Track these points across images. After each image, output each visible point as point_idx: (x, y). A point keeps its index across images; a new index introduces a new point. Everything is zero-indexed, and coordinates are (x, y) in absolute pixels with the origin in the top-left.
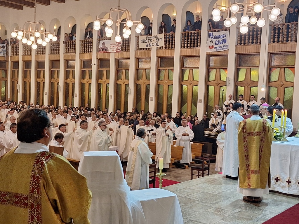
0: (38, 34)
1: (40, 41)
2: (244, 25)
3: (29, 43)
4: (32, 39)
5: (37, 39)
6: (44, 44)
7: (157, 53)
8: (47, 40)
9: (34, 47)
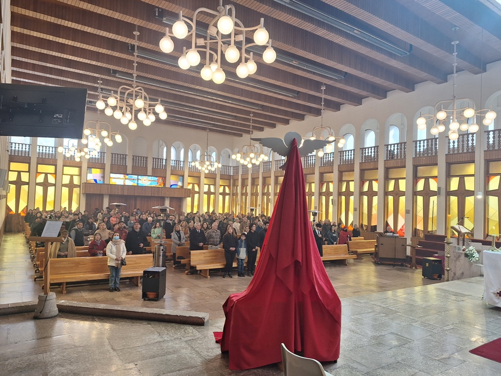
0: (252, 155)
1: (254, 161)
2: (454, 132)
3: (246, 163)
4: (248, 159)
5: (251, 159)
6: (258, 163)
7: (360, 166)
8: (260, 160)
9: (250, 166)
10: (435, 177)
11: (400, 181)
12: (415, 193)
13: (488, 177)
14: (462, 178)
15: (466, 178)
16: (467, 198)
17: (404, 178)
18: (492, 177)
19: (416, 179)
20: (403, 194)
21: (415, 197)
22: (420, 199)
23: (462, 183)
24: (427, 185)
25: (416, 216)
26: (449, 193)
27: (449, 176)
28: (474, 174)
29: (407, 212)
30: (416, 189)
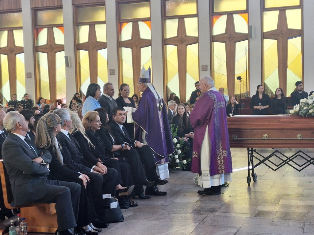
10: (60, 26)
11: (15, 32)
12: (37, 49)
13: (120, 23)
14: (92, 25)
15: (96, 26)
16: (99, 51)
17: (21, 28)
18: (125, 24)
19: (36, 28)
20: (20, 50)
21: (36, 53)
22: (43, 58)
23: (92, 33)
24: (51, 36)
25: (40, 80)
26: (78, 47)
27: (77, 24)
28: (105, 20)
29: (28, 75)
30: (38, 42)
